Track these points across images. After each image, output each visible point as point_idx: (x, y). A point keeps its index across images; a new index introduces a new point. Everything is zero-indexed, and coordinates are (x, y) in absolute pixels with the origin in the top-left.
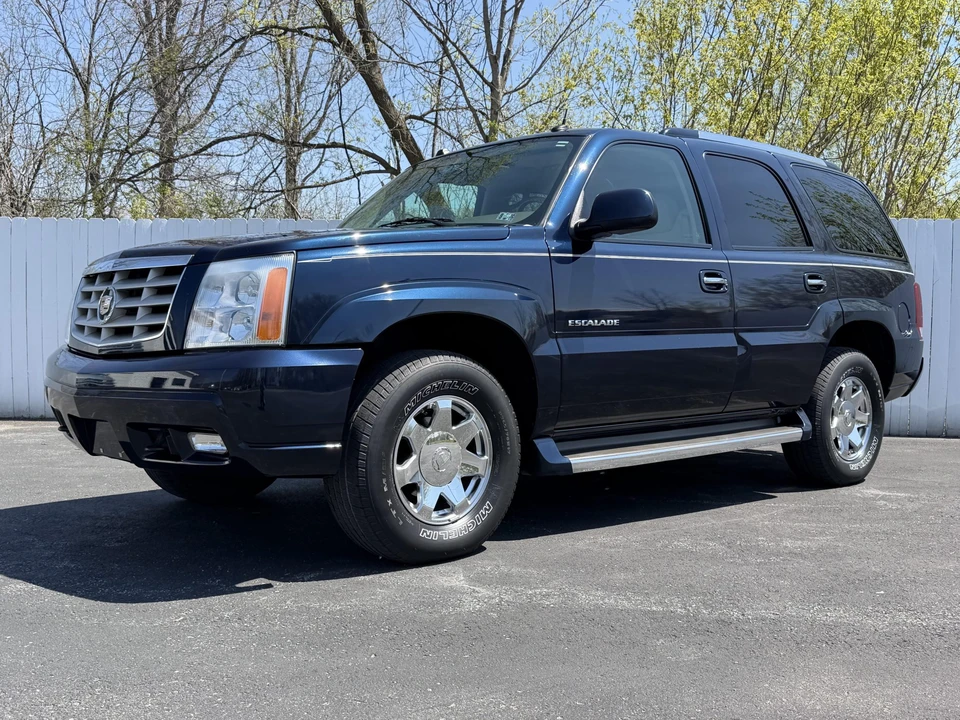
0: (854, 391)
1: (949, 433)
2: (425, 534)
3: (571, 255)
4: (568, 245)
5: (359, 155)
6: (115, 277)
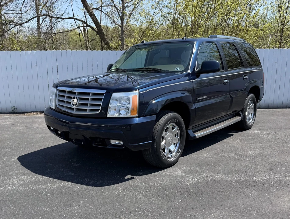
0: (251, 104)
1: (261, 107)
2: (168, 160)
3: (197, 80)
4: (196, 77)
5: (79, 21)
6: (76, 93)
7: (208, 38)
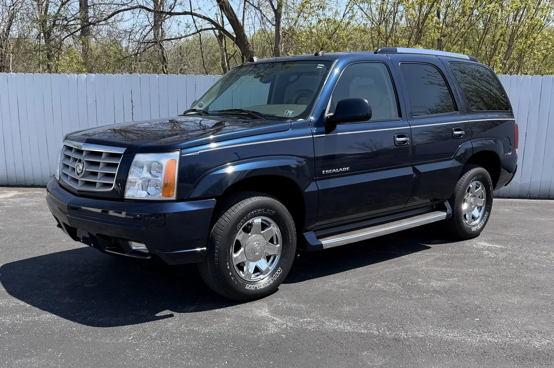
0: (477, 188)
1: (531, 196)
2: (248, 287)
3: (324, 135)
4: (323, 129)
5: (200, 19)
6: (84, 152)
7: (375, 53)
